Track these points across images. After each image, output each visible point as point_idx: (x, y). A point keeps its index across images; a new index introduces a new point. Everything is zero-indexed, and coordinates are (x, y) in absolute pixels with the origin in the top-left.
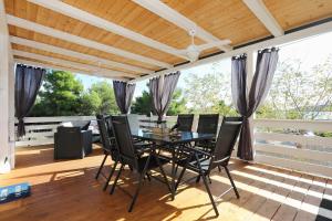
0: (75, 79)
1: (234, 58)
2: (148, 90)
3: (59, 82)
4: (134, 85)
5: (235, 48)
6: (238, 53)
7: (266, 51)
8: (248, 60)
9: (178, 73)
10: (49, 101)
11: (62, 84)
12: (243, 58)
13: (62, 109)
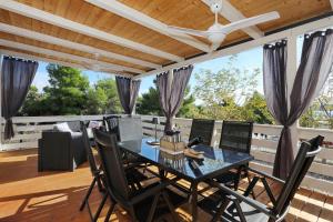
0: (81, 75)
1: (266, 47)
2: (155, 87)
3: (64, 78)
4: (139, 81)
5: (266, 34)
6: (273, 39)
7: (318, 34)
8: (289, 48)
9: (190, 68)
10: (54, 98)
11: (68, 80)
12: (282, 46)
13: (68, 105)
